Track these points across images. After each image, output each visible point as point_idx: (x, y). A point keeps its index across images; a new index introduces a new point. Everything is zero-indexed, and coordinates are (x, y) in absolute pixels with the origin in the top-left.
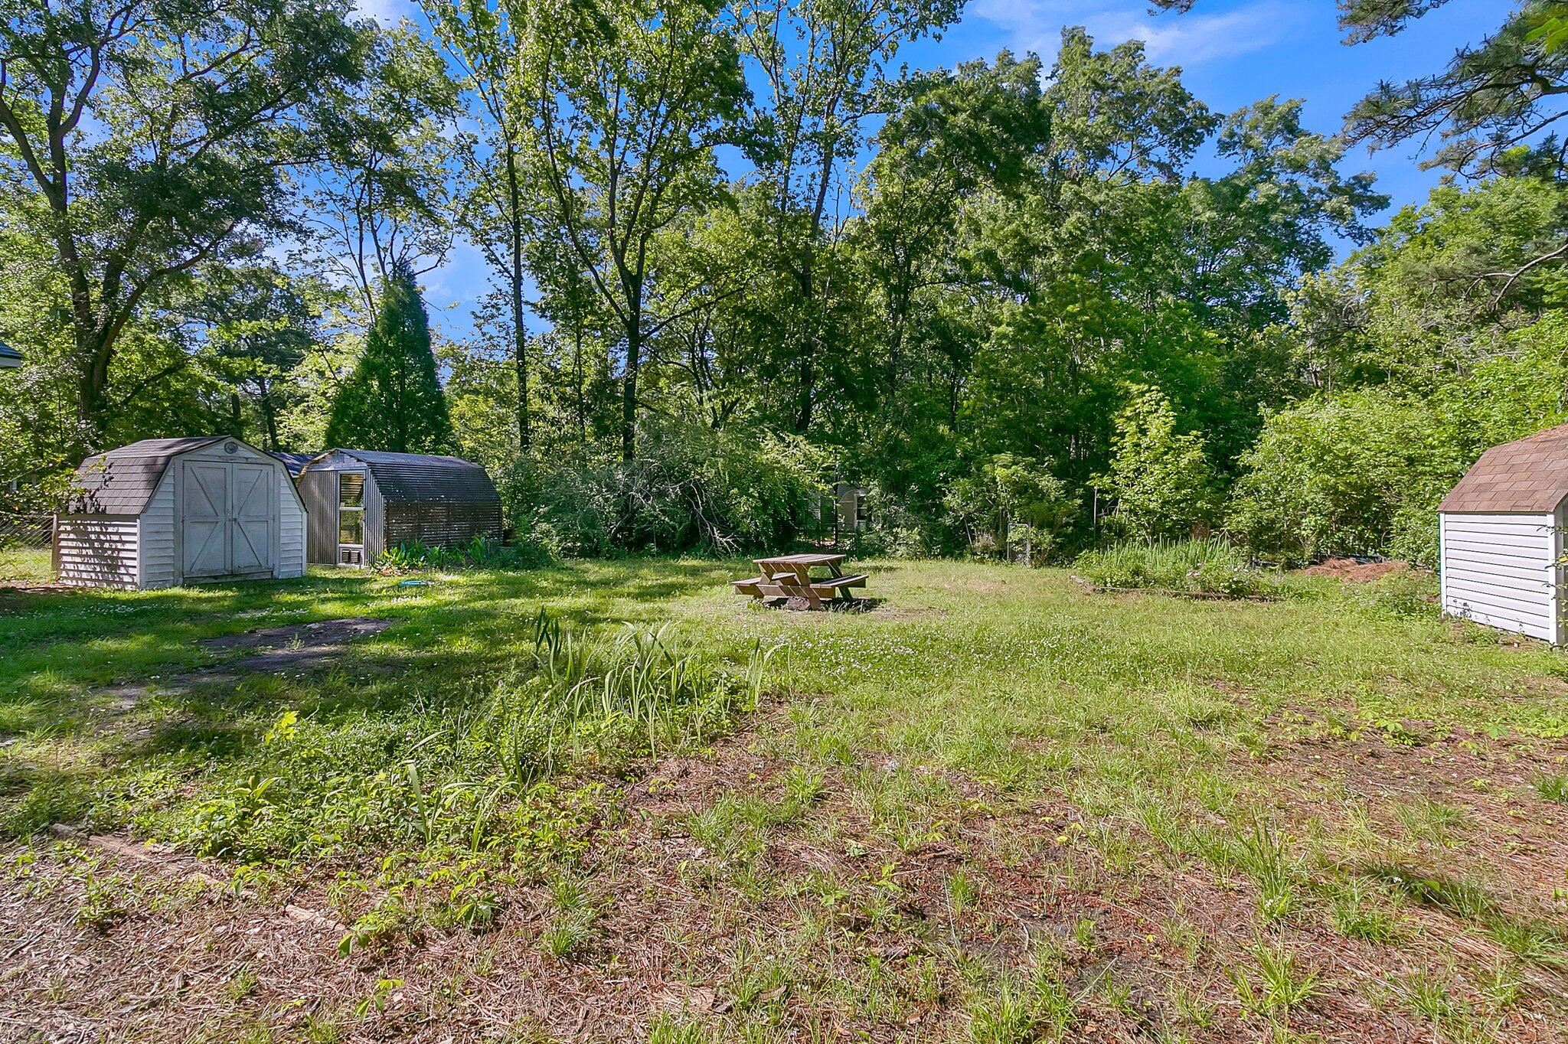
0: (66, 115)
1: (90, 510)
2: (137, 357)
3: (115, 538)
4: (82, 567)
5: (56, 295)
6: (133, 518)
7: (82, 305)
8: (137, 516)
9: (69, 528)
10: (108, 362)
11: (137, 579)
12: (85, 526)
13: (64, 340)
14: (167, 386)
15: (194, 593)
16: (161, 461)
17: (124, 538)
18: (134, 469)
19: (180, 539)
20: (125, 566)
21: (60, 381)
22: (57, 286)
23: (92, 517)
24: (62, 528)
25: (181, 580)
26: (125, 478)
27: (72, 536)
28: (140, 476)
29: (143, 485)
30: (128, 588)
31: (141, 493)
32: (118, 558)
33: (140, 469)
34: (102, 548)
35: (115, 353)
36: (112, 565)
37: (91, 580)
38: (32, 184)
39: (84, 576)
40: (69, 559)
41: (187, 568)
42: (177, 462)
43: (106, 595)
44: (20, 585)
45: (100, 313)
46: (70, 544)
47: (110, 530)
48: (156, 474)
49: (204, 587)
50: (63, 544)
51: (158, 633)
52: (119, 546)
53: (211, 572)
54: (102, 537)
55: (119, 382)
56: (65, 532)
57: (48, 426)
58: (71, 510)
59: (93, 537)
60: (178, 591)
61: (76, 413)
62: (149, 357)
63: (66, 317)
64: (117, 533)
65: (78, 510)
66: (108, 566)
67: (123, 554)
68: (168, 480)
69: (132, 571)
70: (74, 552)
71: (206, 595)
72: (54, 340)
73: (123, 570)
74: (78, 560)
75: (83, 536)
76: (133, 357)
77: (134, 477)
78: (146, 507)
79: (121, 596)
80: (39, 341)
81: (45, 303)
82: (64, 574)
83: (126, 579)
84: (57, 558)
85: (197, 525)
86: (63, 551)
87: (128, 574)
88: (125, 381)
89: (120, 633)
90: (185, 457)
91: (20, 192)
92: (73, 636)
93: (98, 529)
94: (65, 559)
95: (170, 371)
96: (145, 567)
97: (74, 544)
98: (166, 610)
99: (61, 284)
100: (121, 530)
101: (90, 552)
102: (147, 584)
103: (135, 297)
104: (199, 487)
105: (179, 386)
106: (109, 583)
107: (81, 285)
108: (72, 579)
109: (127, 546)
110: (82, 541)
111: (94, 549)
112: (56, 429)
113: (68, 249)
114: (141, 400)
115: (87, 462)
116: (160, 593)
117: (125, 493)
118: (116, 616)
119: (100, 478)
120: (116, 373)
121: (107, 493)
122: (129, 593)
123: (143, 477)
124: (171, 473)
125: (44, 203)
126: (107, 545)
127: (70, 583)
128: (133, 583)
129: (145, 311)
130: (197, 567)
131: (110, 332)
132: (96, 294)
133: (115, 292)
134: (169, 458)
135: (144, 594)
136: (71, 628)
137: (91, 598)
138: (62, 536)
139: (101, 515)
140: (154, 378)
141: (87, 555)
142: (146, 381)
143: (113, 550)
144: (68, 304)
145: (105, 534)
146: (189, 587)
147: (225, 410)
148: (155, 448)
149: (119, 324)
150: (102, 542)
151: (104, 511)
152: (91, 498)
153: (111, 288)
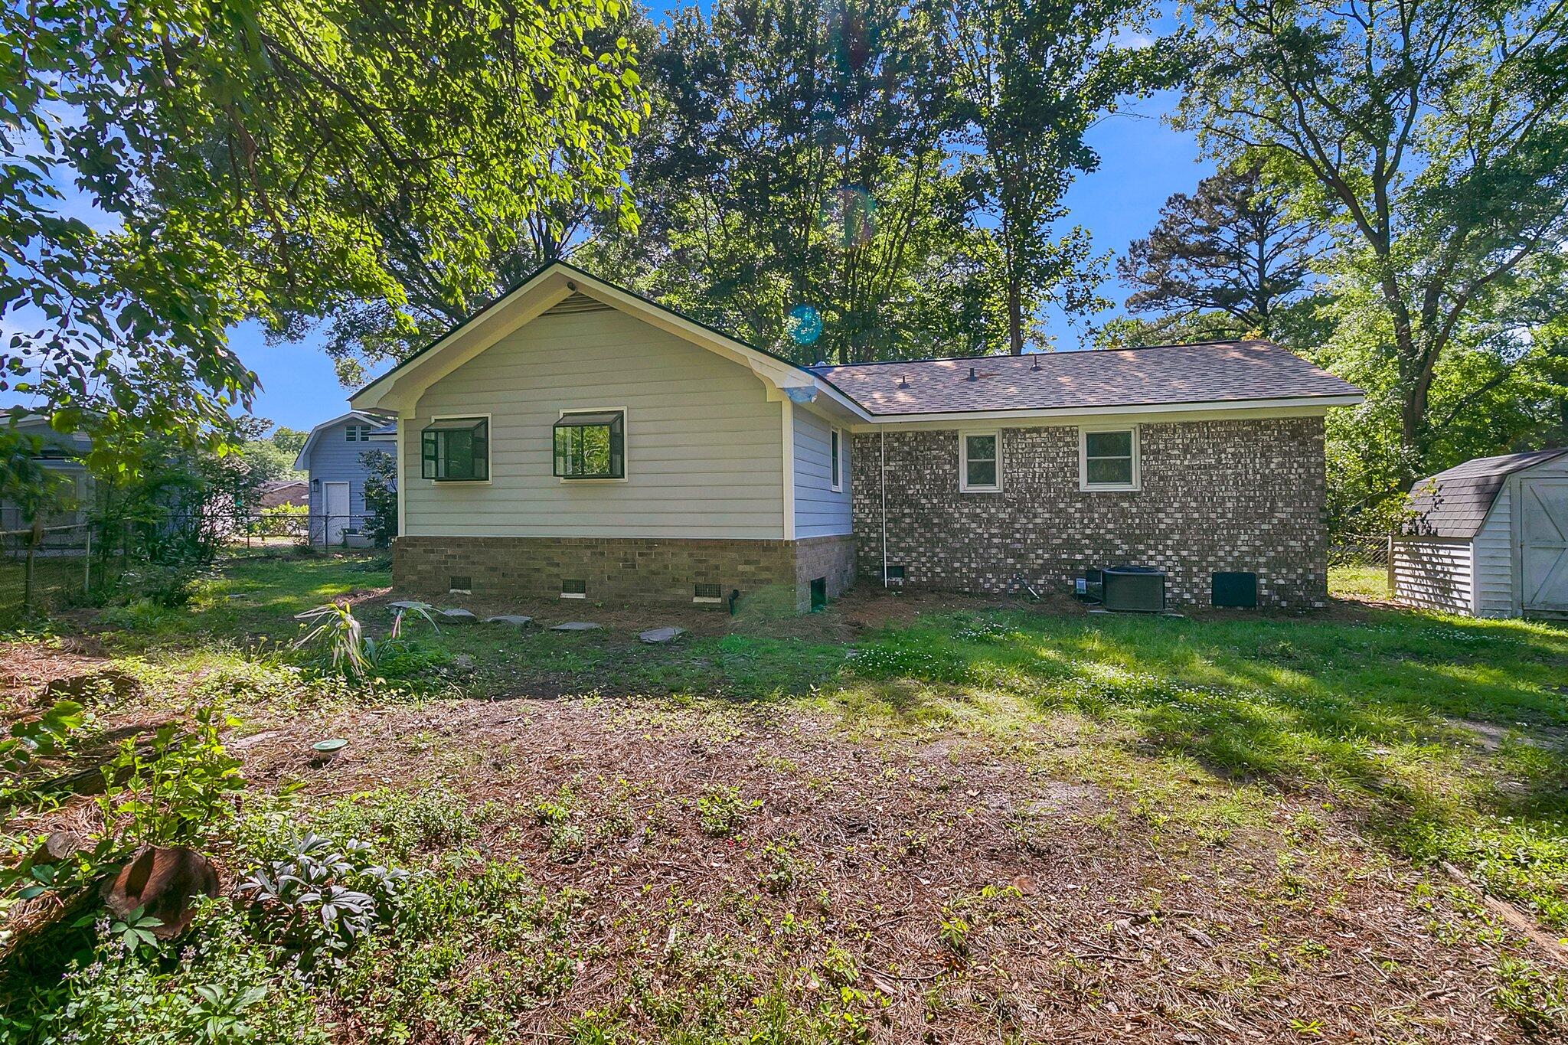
0: (1389, 163)
1: (1422, 532)
2: (1456, 377)
3: (1448, 561)
4: (1415, 588)
5: (1382, 333)
6: (1465, 541)
7: (1404, 337)
8: (1471, 539)
9: (1402, 549)
10: (1428, 387)
11: (1471, 606)
12: (1418, 547)
13: (1390, 373)
14: (1489, 401)
15: (1540, 628)
16: (1493, 481)
17: (1457, 562)
18: (1464, 491)
19: (1519, 565)
20: (1459, 591)
21: (1384, 413)
22: (1383, 326)
23: (1424, 539)
24: (1396, 549)
25: (1520, 612)
26: (1456, 500)
27: (1405, 557)
28: (1470, 496)
29: (1475, 507)
30: (1462, 613)
31: (1473, 516)
32: (1451, 581)
33: (1472, 490)
34: (1434, 570)
35: (1435, 376)
36: (1444, 587)
37: (1424, 601)
38: (1361, 240)
39: (1418, 596)
40: (1403, 579)
41: (1527, 598)
42: (1514, 480)
43: (1441, 618)
44: (1363, 599)
45: (1420, 341)
46: (1404, 564)
47: (1441, 552)
48: (1489, 494)
49: (1552, 623)
50: (1397, 564)
51: (1507, 669)
52: (1452, 569)
53: (1557, 606)
54: (1434, 560)
55: (1440, 405)
56: (1399, 552)
57: (1377, 455)
58: (1405, 531)
59: (1425, 559)
60: (1519, 624)
61: (1401, 441)
62: (1469, 374)
63: (1390, 352)
64: (1449, 556)
65: (1410, 532)
66: (1441, 589)
67: (1455, 578)
68: (1503, 500)
69: (1465, 596)
70: (1408, 572)
71: (1554, 632)
72: (1379, 376)
73: (1455, 595)
74: (1412, 580)
75: (1415, 557)
76: (1453, 377)
77: (1465, 499)
78: (1480, 530)
79: (1456, 621)
80: (1368, 378)
81: (1373, 345)
82: (1399, 593)
83: (1460, 604)
84: (1392, 577)
85: (1540, 552)
86: (1398, 571)
87: (1461, 599)
88: (1445, 403)
89: (1466, 662)
90: (1523, 474)
91: (1351, 251)
92: (1418, 656)
93: (1429, 551)
94: (1399, 578)
95: (1492, 384)
96: (1480, 594)
97: (1407, 565)
98: (1512, 644)
99: (1386, 323)
100: (1453, 553)
101: (1423, 573)
102: (1482, 612)
103: (1455, 315)
104: (1540, 508)
105: (1502, 399)
106: (1442, 606)
107: (1404, 317)
108: (1407, 598)
109: (1460, 570)
110: (1415, 562)
111: (1426, 570)
112: (1382, 457)
113: (1391, 288)
114: (1461, 419)
115: (1417, 486)
116: (1498, 623)
117: (1456, 516)
118: (1457, 642)
119: (1431, 501)
120: (1436, 395)
121: (1438, 516)
122: (1463, 619)
123: (1475, 499)
124: (1507, 493)
125: (1371, 253)
126: (1439, 568)
127: (1405, 602)
128: (1466, 609)
129: (1467, 327)
130: (1540, 598)
131: (1431, 355)
132: (1415, 324)
133: (1433, 318)
134: (1503, 477)
135: (1480, 622)
136: (1416, 647)
137: (1427, 619)
138: (1397, 556)
139: (1432, 537)
140: (1476, 394)
141: (1419, 576)
142: (1467, 399)
143: (1445, 573)
144: (1392, 340)
145: (1437, 556)
146: (1533, 621)
147: (1553, 419)
148: (1484, 467)
149: (1439, 347)
150: (1434, 564)
151: (1435, 534)
152: (1422, 521)
153: (1430, 313)
